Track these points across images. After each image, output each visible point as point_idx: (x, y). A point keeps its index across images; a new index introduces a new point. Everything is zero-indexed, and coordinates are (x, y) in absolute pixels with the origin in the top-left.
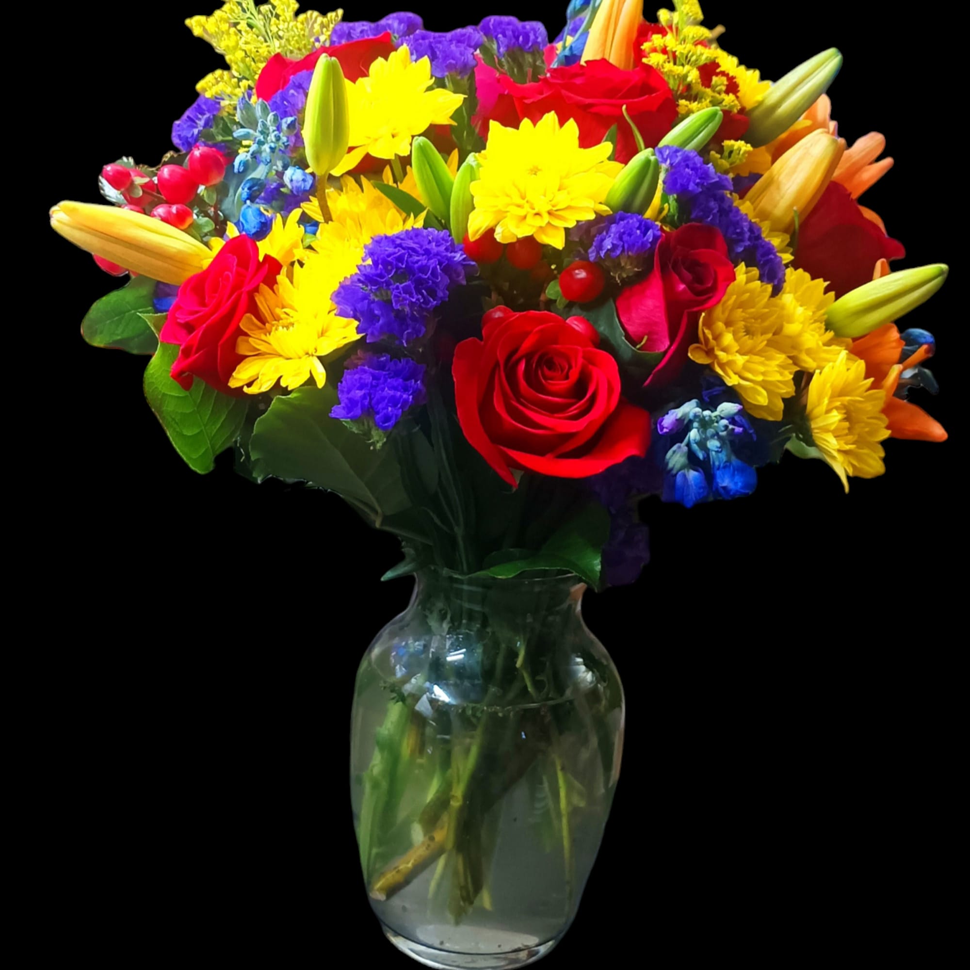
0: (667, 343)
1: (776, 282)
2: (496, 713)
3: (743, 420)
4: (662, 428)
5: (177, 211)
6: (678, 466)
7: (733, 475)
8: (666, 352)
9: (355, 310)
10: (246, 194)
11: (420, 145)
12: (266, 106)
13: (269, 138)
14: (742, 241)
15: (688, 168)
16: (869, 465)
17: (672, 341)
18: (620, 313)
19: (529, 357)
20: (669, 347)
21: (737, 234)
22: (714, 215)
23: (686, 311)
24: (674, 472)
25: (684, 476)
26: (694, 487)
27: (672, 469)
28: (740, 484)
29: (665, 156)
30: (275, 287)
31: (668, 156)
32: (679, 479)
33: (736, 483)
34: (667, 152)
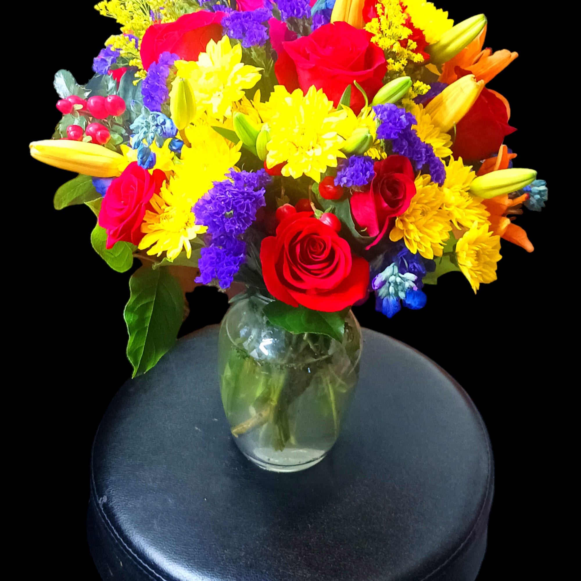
0: (378, 232)
1: (440, 182)
2: (293, 368)
3: (420, 267)
4: (374, 286)
5: (100, 134)
6: (384, 295)
7: (414, 298)
8: (377, 237)
9: (205, 222)
10: (139, 161)
11: (237, 118)
12: (147, 110)
13: (150, 130)
14: (422, 160)
15: (391, 123)
16: (489, 276)
17: (381, 230)
18: (353, 210)
19: (302, 241)
20: (379, 234)
21: (419, 158)
22: (406, 150)
23: (388, 217)
24: (382, 298)
25: (387, 300)
26: (393, 306)
27: (381, 296)
28: (417, 303)
29: (378, 112)
30: (160, 193)
31: (379, 112)
32: (384, 303)
33: (415, 302)
34: (379, 110)
